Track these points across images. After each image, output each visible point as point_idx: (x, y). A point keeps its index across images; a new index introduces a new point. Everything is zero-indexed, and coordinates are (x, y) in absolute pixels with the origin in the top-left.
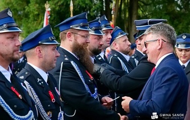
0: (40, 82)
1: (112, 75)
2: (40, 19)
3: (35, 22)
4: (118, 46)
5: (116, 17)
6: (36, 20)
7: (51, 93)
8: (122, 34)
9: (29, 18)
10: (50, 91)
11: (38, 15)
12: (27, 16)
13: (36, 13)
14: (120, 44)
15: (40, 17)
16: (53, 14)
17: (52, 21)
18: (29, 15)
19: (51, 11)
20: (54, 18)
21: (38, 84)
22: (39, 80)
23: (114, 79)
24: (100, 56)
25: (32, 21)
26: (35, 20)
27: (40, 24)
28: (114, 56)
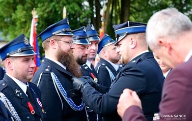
0: (18, 93)
1: (94, 93)
2: (27, 26)
3: (23, 30)
4: (107, 54)
5: (106, 23)
6: (24, 28)
7: (30, 105)
8: (111, 41)
9: (16, 26)
10: (29, 103)
11: (25, 22)
12: (13, 23)
13: (23, 20)
14: (109, 52)
15: (27, 25)
16: (41, 22)
17: (41, 28)
18: (16, 22)
19: (39, 19)
20: (43, 25)
21: (15, 95)
22: (17, 91)
23: (96, 99)
24: (86, 66)
25: (19, 29)
26: (22, 28)
27: (27, 31)
28: (102, 65)
